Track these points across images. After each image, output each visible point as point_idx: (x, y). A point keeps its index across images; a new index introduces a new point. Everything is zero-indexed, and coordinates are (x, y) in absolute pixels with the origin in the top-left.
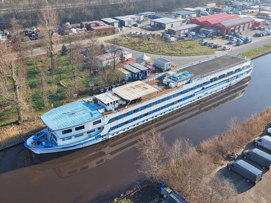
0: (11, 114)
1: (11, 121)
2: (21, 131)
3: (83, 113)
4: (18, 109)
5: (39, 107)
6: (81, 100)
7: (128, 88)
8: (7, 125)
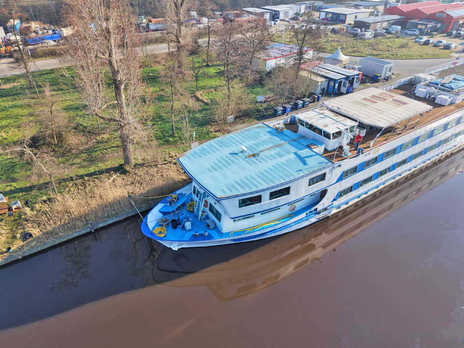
0: (108, 150)
1: (110, 164)
2: (130, 189)
3: (280, 155)
4: (124, 139)
5: (163, 138)
6: (261, 124)
7: (359, 101)
8: (101, 172)
